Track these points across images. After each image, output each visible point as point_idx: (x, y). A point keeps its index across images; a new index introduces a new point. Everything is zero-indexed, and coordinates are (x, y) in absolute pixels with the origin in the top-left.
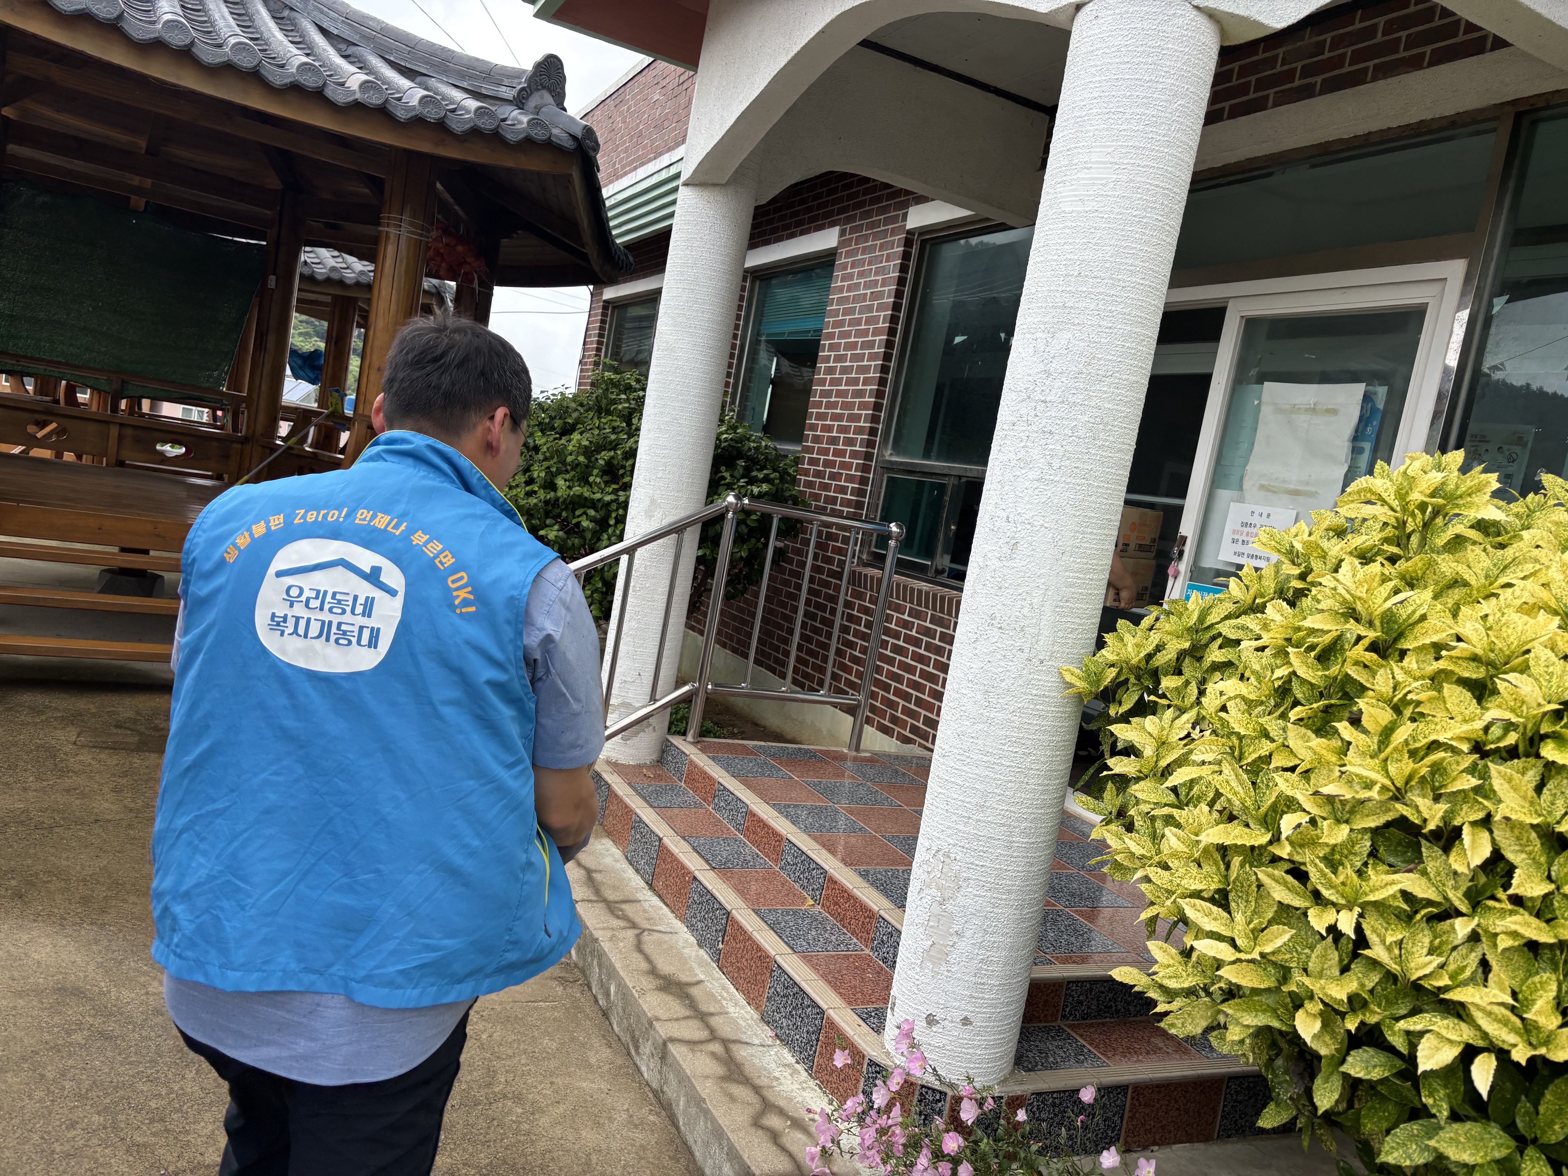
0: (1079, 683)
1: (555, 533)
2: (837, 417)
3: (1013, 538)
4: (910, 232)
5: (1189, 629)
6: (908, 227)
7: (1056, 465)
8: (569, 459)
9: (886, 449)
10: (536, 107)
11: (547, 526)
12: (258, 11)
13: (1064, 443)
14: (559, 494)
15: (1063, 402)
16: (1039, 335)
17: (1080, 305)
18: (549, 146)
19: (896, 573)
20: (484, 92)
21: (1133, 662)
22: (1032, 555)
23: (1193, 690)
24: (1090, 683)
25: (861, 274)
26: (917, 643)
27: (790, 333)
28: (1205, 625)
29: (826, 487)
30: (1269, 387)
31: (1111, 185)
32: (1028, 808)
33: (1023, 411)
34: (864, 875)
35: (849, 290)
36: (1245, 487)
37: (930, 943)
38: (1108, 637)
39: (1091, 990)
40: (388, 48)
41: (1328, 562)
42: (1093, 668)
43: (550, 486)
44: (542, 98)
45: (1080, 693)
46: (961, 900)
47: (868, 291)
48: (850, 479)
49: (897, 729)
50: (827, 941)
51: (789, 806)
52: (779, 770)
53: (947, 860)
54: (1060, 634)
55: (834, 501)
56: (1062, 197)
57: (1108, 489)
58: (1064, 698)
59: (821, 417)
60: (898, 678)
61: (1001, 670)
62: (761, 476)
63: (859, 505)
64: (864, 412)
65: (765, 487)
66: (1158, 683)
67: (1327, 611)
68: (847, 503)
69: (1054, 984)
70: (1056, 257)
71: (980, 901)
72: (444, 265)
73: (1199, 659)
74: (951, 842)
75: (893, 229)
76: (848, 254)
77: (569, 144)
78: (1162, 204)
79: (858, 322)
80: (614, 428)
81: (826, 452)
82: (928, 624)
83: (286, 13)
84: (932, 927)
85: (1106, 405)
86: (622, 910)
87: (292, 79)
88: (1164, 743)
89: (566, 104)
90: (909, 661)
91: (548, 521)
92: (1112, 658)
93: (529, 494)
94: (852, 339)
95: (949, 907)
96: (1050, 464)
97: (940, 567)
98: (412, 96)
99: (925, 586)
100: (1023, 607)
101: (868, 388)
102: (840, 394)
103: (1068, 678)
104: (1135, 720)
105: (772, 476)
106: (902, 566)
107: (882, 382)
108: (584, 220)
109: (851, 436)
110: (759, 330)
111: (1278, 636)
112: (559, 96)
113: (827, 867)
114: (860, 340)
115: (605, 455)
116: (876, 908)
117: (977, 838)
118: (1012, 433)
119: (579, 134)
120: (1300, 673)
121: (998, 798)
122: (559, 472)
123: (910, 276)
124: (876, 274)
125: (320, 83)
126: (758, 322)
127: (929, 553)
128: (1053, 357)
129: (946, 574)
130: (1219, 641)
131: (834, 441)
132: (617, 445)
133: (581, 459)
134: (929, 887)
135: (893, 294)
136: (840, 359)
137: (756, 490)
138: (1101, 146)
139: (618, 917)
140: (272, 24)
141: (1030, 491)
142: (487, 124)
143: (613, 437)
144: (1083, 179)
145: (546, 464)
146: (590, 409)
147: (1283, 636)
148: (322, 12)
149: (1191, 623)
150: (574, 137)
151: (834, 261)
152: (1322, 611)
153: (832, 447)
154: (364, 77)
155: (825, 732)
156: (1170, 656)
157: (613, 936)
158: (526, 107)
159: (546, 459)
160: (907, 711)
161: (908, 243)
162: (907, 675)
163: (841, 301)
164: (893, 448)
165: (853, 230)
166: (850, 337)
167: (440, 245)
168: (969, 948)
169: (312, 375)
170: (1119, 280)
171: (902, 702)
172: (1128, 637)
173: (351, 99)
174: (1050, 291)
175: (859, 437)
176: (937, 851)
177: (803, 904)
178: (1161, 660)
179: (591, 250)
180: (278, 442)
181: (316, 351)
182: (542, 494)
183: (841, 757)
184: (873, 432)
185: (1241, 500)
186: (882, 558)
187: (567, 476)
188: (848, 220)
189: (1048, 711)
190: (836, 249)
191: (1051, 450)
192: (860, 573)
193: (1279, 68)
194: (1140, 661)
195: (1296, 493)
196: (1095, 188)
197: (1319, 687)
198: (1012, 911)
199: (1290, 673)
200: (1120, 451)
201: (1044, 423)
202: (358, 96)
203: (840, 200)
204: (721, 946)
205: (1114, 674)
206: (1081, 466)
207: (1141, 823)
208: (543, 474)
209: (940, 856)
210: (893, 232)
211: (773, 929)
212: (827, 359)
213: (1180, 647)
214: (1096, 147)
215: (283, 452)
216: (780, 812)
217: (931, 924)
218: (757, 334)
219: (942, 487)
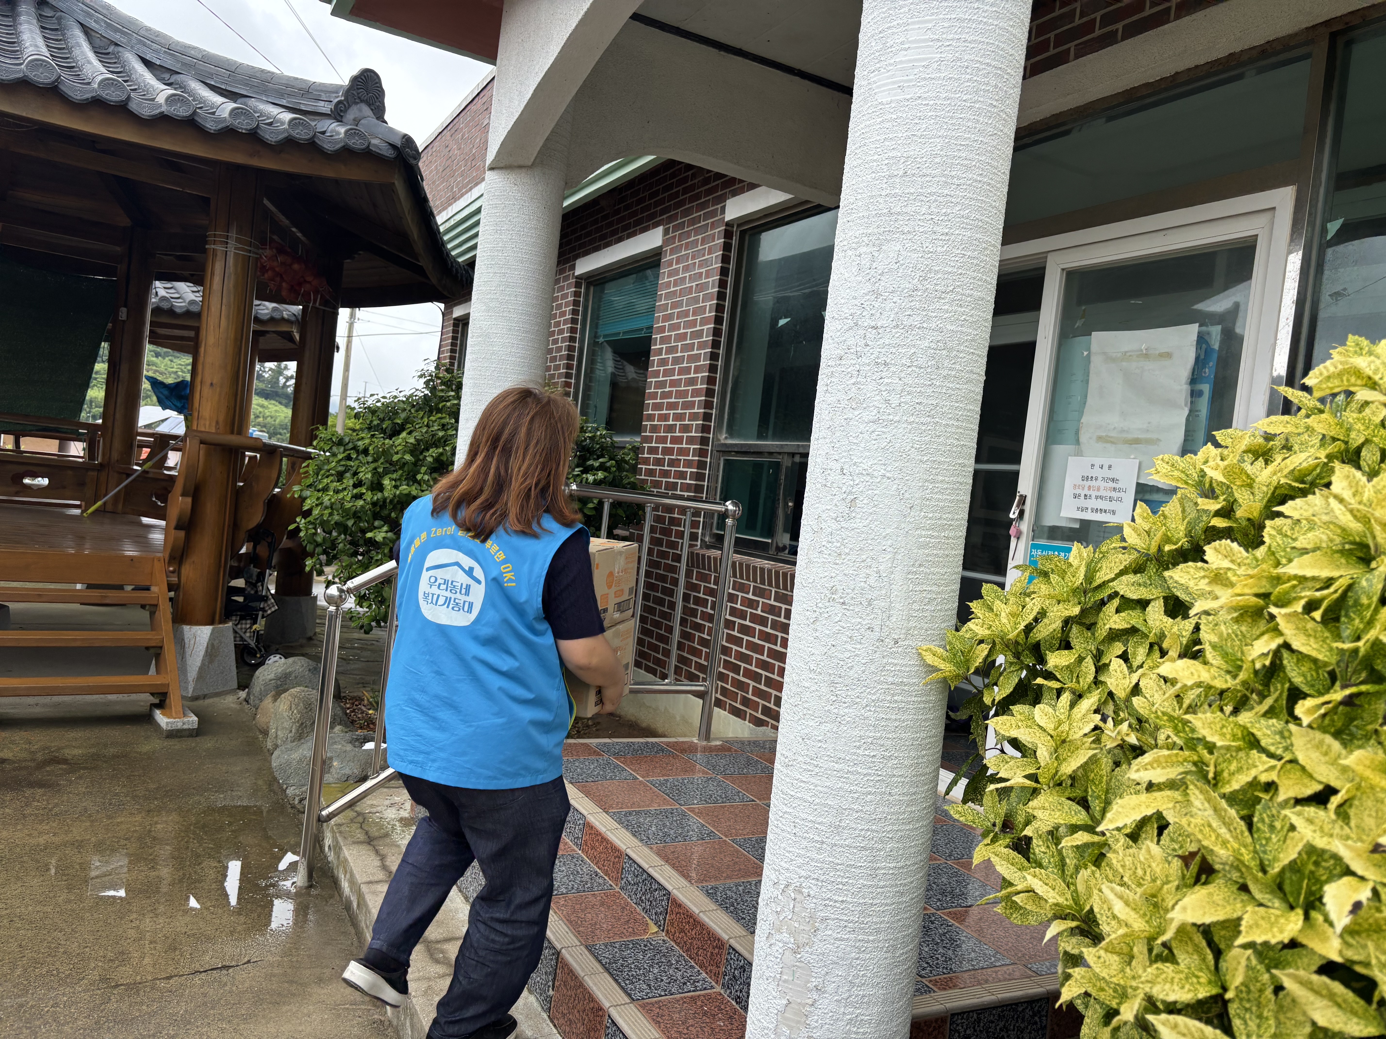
0: (942, 665)
1: (383, 535)
2: (672, 406)
3: (850, 493)
4: (728, 224)
5: (1075, 591)
6: (726, 220)
7: (895, 402)
8: (395, 458)
9: (721, 432)
10: (354, 120)
11: (375, 528)
12: (79, 45)
13: (903, 375)
14: (386, 494)
15: (897, 326)
16: (863, 250)
17: (909, 209)
18: (368, 155)
19: (736, 552)
20: (303, 108)
21: (1011, 636)
22: (875, 513)
23: (1089, 666)
24: (957, 665)
25: (686, 269)
26: (763, 621)
27: (624, 333)
28: (1095, 584)
29: (666, 474)
30: (1098, 337)
31: (935, 65)
32: (893, 824)
33: (851, 342)
34: (711, 894)
35: (675, 285)
36: (1081, 440)
37: (785, 1002)
38: (974, 606)
39: (979, 1020)
40: (209, 73)
41: (1256, 491)
42: (958, 646)
43: (377, 486)
44: (360, 110)
45: (945, 678)
46: (819, 947)
47: (694, 284)
48: (688, 464)
49: (749, 711)
50: (672, 980)
51: (630, 813)
52: (624, 770)
53: (799, 897)
54: (915, 606)
55: (673, 486)
56: (878, 87)
57: (958, 427)
58: (926, 684)
59: (657, 407)
60: (747, 659)
61: (847, 654)
62: (596, 464)
63: (698, 489)
64: (697, 399)
65: (600, 475)
66: (1042, 660)
67: (1315, 550)
68: (687, 488)
69: (936, 1020)
70: (876, 157)
71: (843, 945)
72: (284, 285)
73: (1091, 627)
74: (803, 873)
75: (712, 223)
76: (673, 251)
77: (388, 153)
78: (996, 86)
79: (686, 314)
80: (443, 425)
81: (663, 440)
82: (772, 602)
83: (111, 49)
84: (785, 981)
85: (949, 327)
86: (442, 952)
87: (94, 94)
88: (1064, 741)
89: (386, 118)
90: (756, 640)
91: (377, 523)
92: (982, 632)
93: (359, 496)
94: (682, 331)
95: (804, 954)
96: (887, 401)
97: (781, 545)
98: (224, 109)
99: (767, 564)
100: (868, 576)
101: (700, 375)
102: (674, 383)
103: (930, 659)
104: (1016, 709)
105: (608, 464)
106: (741, 546)
107: (713, 369)
108: (414, 232)
109: (687, 422)
110: (596, 333)
111: (1247, 591)
112: (379, 111)
113: (670, 888)
114: (689, 330)
115: (434, 452)
116: (725, 937)
117: (834, 866)
118: (839, 369)
119: (398, 143)
120: (1296, 644)
121: (856, 815)
122: (386, 472)
123: (732, 266)
124: (700, 267)
125: (124, 97)
126: (595, 326)
127: (770, 533)
128: (881, 274)
129: (787, 551)
130: (1116, 602)
131: (671, 429)
132: (445, 442)
133: (408, 457)
134: (779, 931)
135: (717, 284)
136: (671, 350)
137: (591, 478)
138: (919, 22)
139: (437, 961)
140: (91, 56)
141: (866, 436)
142: (301, 134)
143: (441, 434)
144: (901, 62)
145: (373, 465)
146: (420, 409)
147: (1256, 590)
148: (145, 45)
149: (1078, 583)
150: (393, 146)
151: (660, 260)
152: (1304, 551)
153: (669, 435)
154: (171, 92)
155: (678, 718)
156: (1054, 626)
157: (429, 987)
158: (344, 120)
159: (375, 461)
160: (758, 692)
161: (728, 234)
162: (755, 655)
163: (668, 296)
164: (728, 432)
165: (676, 228)
166: (679, 329)
167: (275, 264)
168: (833, 1006)
169: (179, 405)
170: (953, 177)
171: (752, 683)
172: (998, 605)
173: (158, 111)
174: (872, 197)
175: (694, 423)
176: (787, 886)
177: (645, 931)
178: (1043, 632)
179: (425, 262)
180: (135, 467)
181: (183, 381)
182: (369, 496)
183: (691, 749)
184: (707, 417)
185: (1079, 454)
186: (719, 539)
187: (394, 476)
188: (670, 220)
189: (908, 703)
190: (660, 248)
191: (888, 384)
192: (703, 556)
193: (1077, 22)
194: (1018, 635)
195: (1137, 441)
196: (916, 71)
197: (1326, 664)
198: (883, 954)
199: (1280, 647)
200: (969, 381)
201: (876, 354)
202: (164, 109)
203: (662, 202)
204: (551, 992)
205: (986, 652)
206: (925, 401)
207: (1043, 849)
208: (369, 476)
209: (790, 891)
210: (713, 226)
211: (607, 970)
212: (660, 352)
213: (1067, 613)
214: (914, 23)
215: (138, 476)
216: (620, 822)
217: (785, 977)
218: (594, 336)
219: (777, 465)
